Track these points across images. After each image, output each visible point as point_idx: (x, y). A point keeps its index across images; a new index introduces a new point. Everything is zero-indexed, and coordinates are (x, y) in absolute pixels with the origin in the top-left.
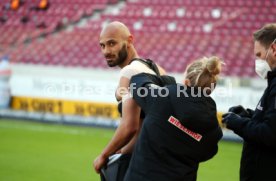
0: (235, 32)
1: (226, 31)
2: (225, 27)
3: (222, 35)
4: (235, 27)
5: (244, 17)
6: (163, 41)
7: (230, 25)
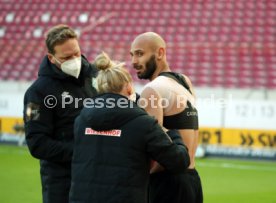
0: (106, 37)
1: (96, 37)
2: (94, 32)
3: (92, 41)
4: (105, 33)
5: (113, 22)
6: (30, 49)
7: (99, 29)
